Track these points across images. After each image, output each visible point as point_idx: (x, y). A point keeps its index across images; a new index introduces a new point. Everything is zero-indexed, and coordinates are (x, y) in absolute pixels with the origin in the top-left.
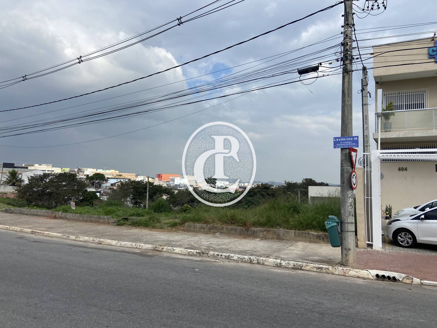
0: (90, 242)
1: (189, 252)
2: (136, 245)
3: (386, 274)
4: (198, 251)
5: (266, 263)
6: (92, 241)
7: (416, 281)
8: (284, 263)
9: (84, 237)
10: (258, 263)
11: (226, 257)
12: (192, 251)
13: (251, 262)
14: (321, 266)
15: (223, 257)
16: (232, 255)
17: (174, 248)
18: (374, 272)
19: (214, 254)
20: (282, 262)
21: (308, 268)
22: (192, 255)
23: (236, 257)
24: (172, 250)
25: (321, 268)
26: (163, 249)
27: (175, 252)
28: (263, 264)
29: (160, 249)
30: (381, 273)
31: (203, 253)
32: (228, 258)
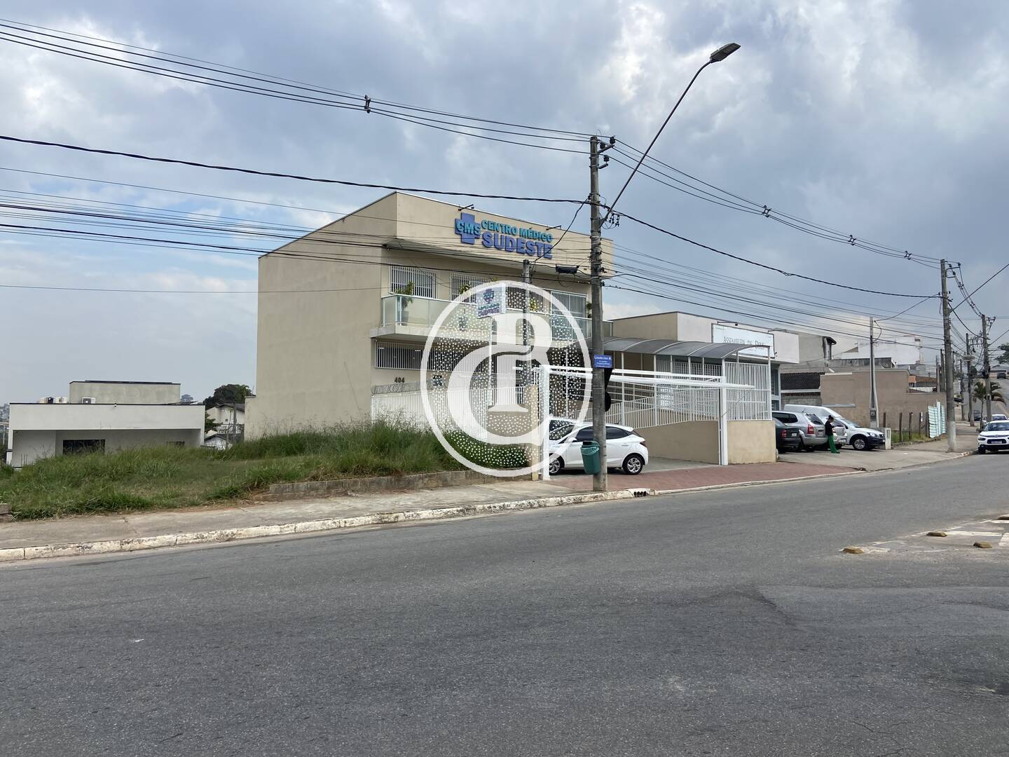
0: (188, 543)
1: (446, 513)
2: (335, 523)
3: (640, 490)
4: (459, 509)
5: (547, 505)
6: (197, 540)
7: (657, 492)
8: (565, 500)
9: (158, 537)
10: (540, 506)
11: (500, 507)
12: (450, 509)
13: (532, 506)
14: (596, 494)
15: (498, 508)
16: (506, 503)
17: (418, 512)
18: (632, 491)
19: (484, 508)
20: (563, 498)
21: (586, 499)
22: (453, 515)
23: (513, 505)
24: (415, 515)
25: (596, 497)
26: (397, 517)
27: (422, 518)
28: (545, 506)
29: (392, 520)
30: (637, 490)
31: (467, 509)
32: (503, 508)
